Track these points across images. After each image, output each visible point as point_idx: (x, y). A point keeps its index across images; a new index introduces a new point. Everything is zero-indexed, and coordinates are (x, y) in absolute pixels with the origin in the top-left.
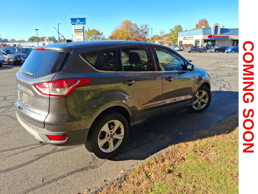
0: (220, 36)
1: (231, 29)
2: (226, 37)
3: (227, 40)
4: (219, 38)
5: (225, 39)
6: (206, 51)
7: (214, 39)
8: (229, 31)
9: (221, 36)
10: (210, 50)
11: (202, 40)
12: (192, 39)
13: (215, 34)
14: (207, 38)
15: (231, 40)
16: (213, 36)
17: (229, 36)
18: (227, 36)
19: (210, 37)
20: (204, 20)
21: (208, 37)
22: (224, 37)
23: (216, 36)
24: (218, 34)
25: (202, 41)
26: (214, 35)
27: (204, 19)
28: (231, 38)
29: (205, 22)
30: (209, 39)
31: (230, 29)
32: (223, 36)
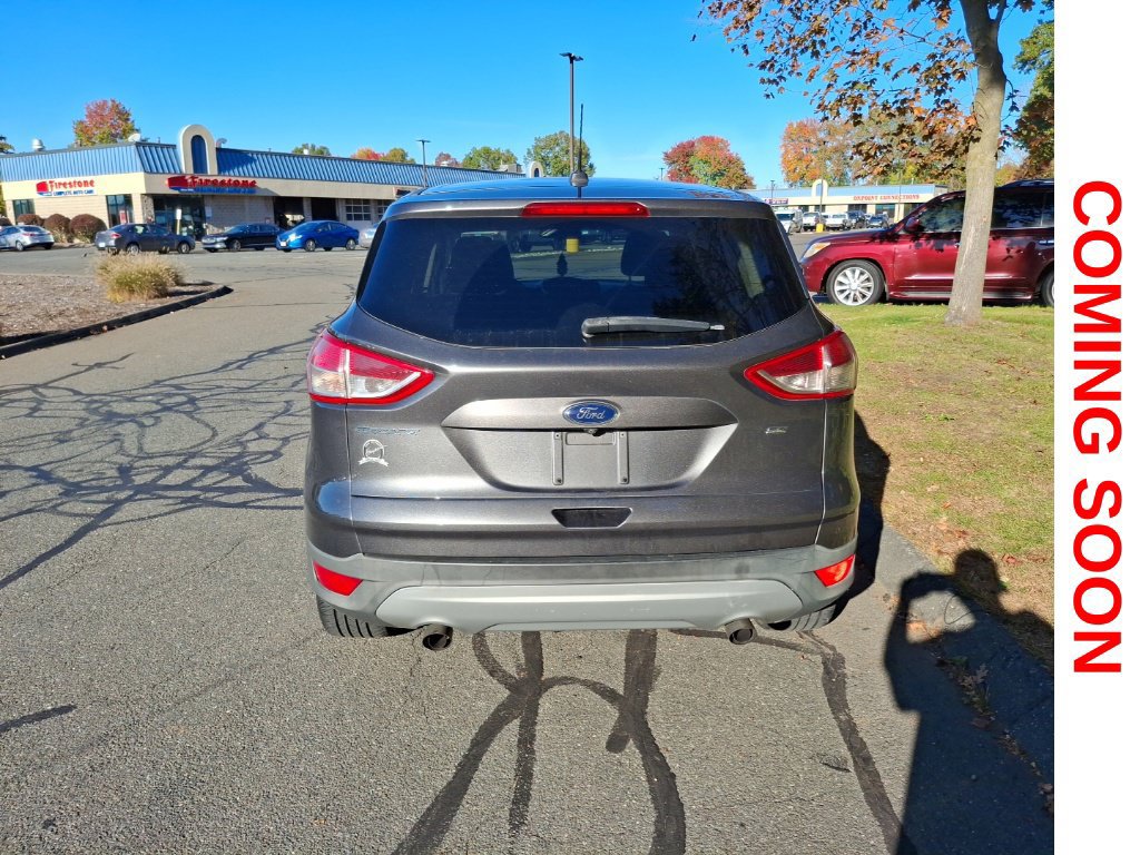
0: (220, 179)
1: (258, 153)
2: (245, 183)
3: (251, 198)
4: (218, 191)
5: (241, 194)
6: (191, 247)
7: (195, 193)
8: (252, 160)
9: (223, 182)
10: (204, 241)
11: (142, 198)
12: (91, 192)
13: (196, 170)
14: (163, 187)
15: (266, 198)
16: (190, 181)
17: (254, 182)
18: (250, 180)
19: (177, 182)
20: (110, 104)
21: (167, 182)
22: (237, 183)
23: (204, 178)
24: (209, 173)
25: (144, 202)
26: (193, 178)
27: (113, 101)
28: (266, 189)
29: (119, 113)
30: (177, 192)
31: (253, 153)
32: (233, 179)
